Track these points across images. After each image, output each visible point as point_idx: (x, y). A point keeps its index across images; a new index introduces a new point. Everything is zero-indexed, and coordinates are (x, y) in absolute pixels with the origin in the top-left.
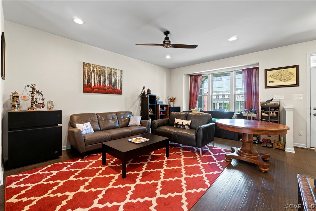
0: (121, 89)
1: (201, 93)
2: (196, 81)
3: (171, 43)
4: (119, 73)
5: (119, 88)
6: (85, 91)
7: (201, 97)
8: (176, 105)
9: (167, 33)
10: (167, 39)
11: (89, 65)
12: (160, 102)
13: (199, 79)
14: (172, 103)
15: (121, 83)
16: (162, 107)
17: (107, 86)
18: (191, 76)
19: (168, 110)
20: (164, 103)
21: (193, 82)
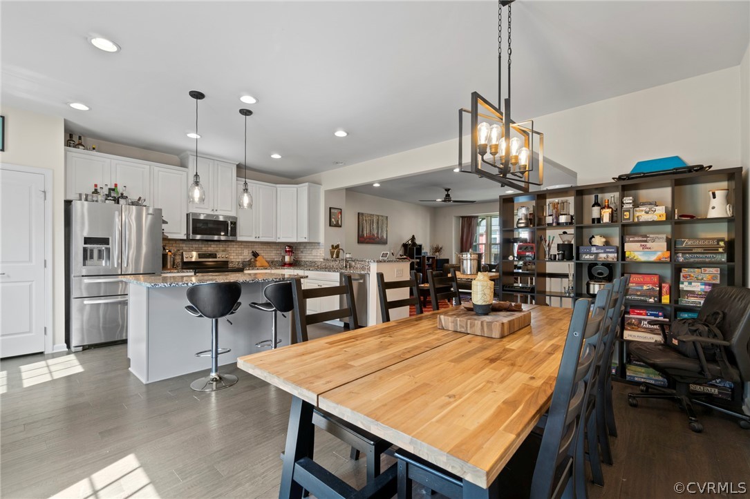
0: (387, 237)
1: (476, 242)
2: (470, 225)
3: (452, 199)
4: (385, 221)
5: (385, 237)
6: (359, 242)
7: (476, 246)
8: (443, 257)
9: (447, 190)
10: (448, 195)
11: (363, 214)
12: (425, 253)
13: (474, 222)
14: (437, 254)
15: (387, 231)
16: (428, 258)
17: (376, 235)
18: (463, 217)
19: (435, 263)
20: (429, 255)
21: (466, 226)
